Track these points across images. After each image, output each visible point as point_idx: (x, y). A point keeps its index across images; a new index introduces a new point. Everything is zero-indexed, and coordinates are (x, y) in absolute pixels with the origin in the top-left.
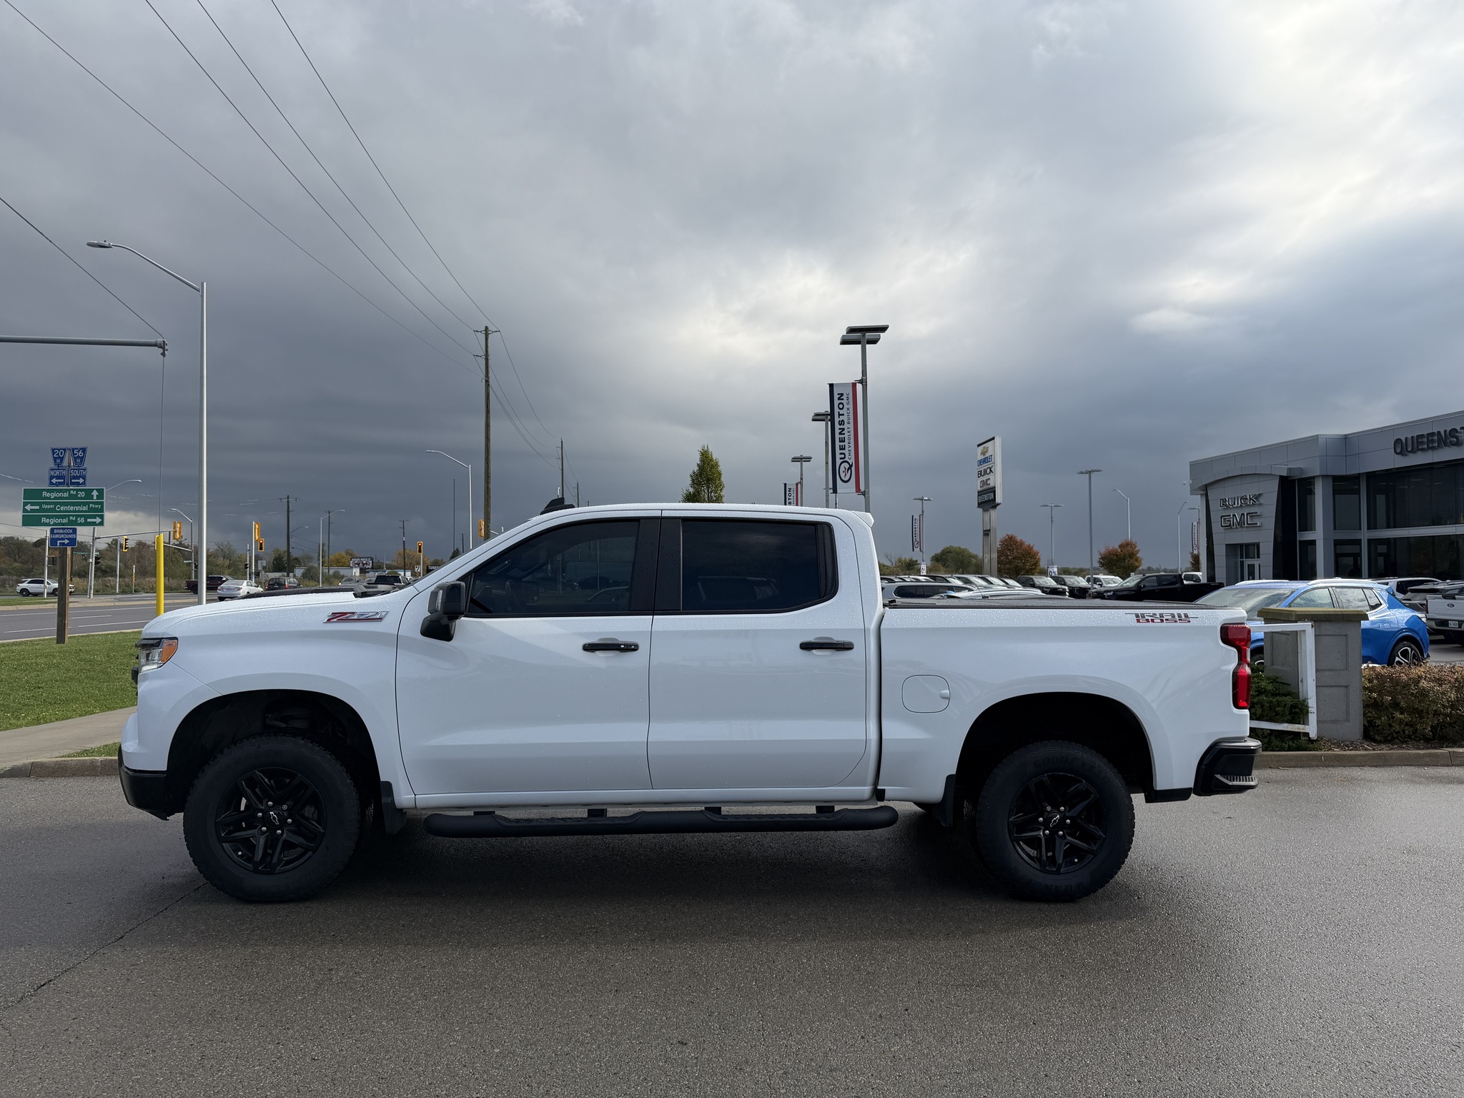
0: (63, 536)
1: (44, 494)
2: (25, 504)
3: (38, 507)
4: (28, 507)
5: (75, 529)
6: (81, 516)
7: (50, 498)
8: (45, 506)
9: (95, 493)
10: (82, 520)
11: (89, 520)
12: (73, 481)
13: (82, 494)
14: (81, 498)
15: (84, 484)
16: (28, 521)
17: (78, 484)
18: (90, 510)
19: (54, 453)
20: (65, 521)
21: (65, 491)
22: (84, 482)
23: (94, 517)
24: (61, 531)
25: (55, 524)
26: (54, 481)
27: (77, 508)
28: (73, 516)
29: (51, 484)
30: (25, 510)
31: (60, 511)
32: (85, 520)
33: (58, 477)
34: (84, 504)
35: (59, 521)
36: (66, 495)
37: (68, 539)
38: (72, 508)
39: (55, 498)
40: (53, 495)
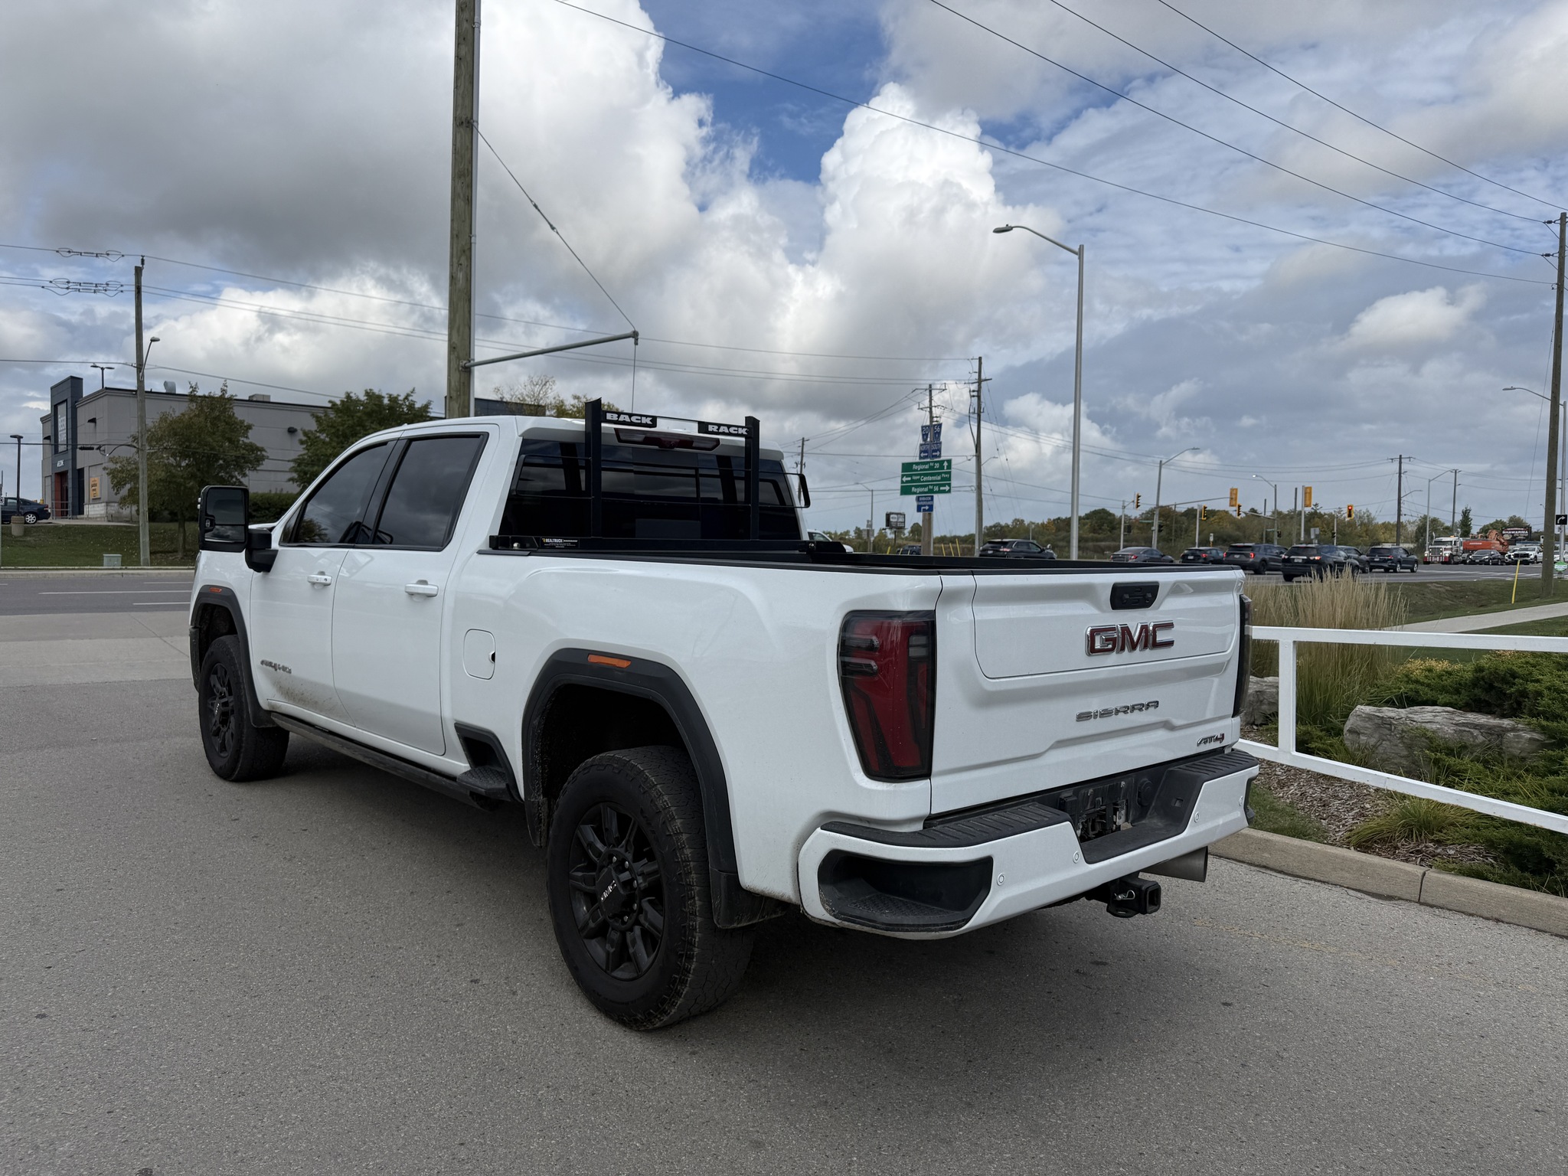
0: (925, 503)
1: (915, 467)
2: (903, 476)
3: (909, 479)
4: (905, 479)
5: (932, 497)
6: (936, 485)
7: (917, 470)
8: (915, 478)
9: (946, 464)
10: (936, 489)
11: (941, 488)
12: (934, 454)
13: (937, 465)
14: (937, 469)
15: (940, 456)
16: (905, 491)
17: (936, 456)
18: (943, 479)
19: (922, 430)
20: (926, 490)
21: (929, 462)
22: (940, 454)
23: (944, 485)
24: (924, 499)
25: (920, 493)
26: (922, 455)
27: (934, 478)
28: (931, 485)
29: (921, 458)
30: (902, 482)
31: (923, 482)
32: (939, 488)
33: (925, 452)
34: (939, 474)
35: (922, 490)
36: (927, 467)
37: (929, 505)
38: (930, 478)
39: (921, 470)
40: (920, 467)
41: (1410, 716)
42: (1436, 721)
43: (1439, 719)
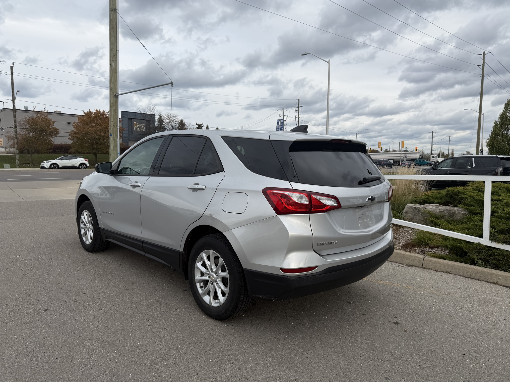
12: (281, 129)
19: (277, 121)
26: (277, 129)
29: (277, 130)
33: (278, 128)
41: (425, 207)
42: (433, 208)
43: (434, 208)
